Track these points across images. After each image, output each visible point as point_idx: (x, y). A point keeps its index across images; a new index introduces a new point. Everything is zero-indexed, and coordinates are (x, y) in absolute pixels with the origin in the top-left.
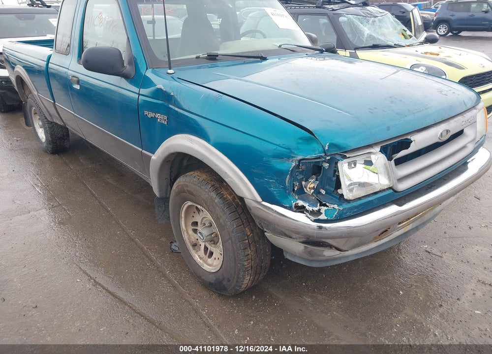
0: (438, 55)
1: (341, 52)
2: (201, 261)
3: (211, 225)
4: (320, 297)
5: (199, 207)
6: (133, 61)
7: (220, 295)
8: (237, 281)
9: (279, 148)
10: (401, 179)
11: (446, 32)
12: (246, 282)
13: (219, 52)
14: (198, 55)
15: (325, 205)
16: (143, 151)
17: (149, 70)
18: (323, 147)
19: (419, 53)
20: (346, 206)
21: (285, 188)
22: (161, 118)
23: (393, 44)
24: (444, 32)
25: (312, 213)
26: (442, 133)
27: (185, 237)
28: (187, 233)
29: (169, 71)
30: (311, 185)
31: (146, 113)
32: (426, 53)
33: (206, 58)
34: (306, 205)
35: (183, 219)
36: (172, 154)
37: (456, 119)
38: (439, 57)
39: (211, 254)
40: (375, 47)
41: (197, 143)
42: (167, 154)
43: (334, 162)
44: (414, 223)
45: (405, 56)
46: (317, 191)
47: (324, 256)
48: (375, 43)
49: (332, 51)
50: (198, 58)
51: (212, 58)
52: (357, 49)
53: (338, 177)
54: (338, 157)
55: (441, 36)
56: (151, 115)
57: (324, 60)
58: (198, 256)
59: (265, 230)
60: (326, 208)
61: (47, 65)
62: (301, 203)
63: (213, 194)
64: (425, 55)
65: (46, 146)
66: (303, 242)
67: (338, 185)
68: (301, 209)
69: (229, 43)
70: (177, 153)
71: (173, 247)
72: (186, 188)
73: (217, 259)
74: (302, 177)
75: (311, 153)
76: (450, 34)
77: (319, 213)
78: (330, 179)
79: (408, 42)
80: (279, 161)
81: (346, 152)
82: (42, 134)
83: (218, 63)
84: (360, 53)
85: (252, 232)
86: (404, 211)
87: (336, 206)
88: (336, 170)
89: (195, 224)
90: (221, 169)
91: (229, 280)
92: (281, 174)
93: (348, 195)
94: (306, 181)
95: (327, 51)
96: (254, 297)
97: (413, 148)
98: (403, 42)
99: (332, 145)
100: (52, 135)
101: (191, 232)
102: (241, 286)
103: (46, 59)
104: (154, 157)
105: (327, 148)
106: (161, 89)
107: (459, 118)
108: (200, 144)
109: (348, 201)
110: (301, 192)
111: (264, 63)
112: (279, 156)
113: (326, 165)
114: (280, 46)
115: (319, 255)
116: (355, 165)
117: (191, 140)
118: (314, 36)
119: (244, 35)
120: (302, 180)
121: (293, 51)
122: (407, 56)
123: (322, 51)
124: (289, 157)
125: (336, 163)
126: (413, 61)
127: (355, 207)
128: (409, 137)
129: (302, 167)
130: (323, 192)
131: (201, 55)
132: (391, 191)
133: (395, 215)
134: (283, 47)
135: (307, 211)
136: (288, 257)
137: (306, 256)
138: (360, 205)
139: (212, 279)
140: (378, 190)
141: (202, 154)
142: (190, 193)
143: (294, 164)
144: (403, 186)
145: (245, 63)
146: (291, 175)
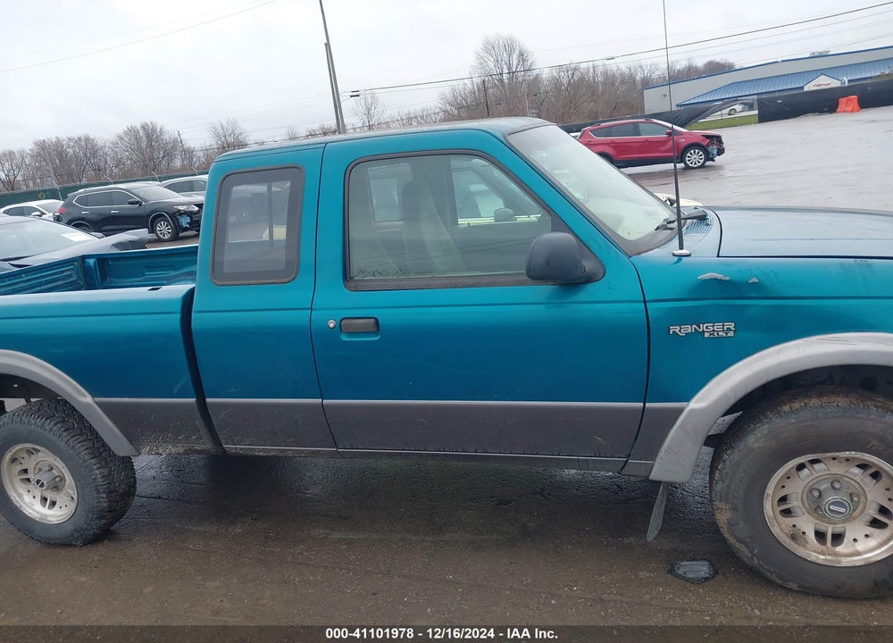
2: (827, 557)
16: (651, 405)
27: (776, 530)
28: (777, 521)
29: (681, 252)
31: (674, 328)
35: (769, 498)
39: (838, 537)
42: (759, 383)
56: (685, 330)
58: (815, 555)
61: (185, 318)
73: (861, 538)
101: (779, 519)
103: (174, 307)
104: (694, 405)
106: (715, 279)
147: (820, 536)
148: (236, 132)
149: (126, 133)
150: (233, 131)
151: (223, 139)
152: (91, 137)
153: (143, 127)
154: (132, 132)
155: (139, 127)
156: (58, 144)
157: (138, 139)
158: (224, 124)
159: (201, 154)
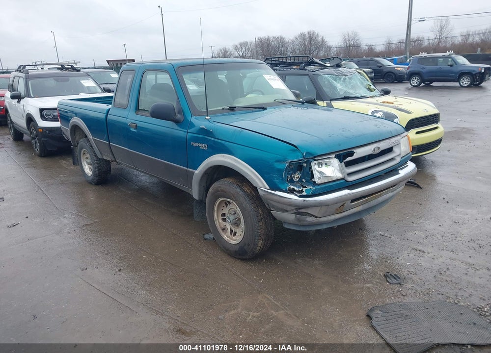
0: (393, 103)
1: (320, 103)
2: (229, 239)
3: (235, 213)
4: (308, 260)
5: (228, 200)
6: (181, 111)
7: (242, 260)
8: (254, 244)
9: (278, 156)
10: (350, 174)
11: (418, 83)
12: (259, 245)
13: (236, 105)
14: (223, 107)
15: (305, 187)
16: (188, 169)
17: (193, 117)
18: (303, 154)
19: (379, 102)
20: (317, 187)
21: (283, 179)
22: (203, 146)
23: (359, 96)
24: (417, 83)
25: (298, 192)
26: (374, 149)
27: (217, 224)
28: (219, 221)
29: (207, 117)
30: (297, 176)
31: (192, 143)
32: (384, 102)
33: (228, 109)
34: (295, 188)
35: (216, 212)
36: (211, 167)
37: (384, 141)
38: (393, 105)
39: (235, 233)
40: (346, 98)
41: (228, 158)
42: (207, 167)
43: (309, 163)
44: (364, 206)
45: (368, 104)
46: (300, 180)
47: (307, 221)
48: (346, 96)
49: (312, 102)
50: (223, 109)
51: (232, 109)
52: (331, 100)
53: (312, 171)
54: (311, 160)
55: (414, 86)
56: (195, 144)
57: (308, 109)
58: (226, 237)
59: (271, 209)
60: (306, 189)
61: (107, 116)
62: (292, 187)
63: (238, 190)
64: (383, 104)
65: (92, 179)
66: (294, 213)
67: (313, 177)
68: (292, 191)
69: (241, 99)
70: (214, 166)
71: (205, 237)
72: (219, 189)
73: (239, 235)
74: (292, 172)
75: (296, 157)
76: (423, 84)
77: (302, 191)
78: (308, 173)
79: (372, 94)
80: (279, 163)
81: (315, 157)
82: (88, 170)
83: (236, 112)
84: (334, 103)
85: (263, 211)
86: (352, 193)
87: (311, 187)
88: (311, 168)
89: (224, 215)
90: (244, 172)
91: (249, 245)
92: (280, 171)
93: (318, 181)
94: (295, 173)
95: (306, 102)
96: (264, 260)
97: (355, 157)
98: (368, 94)
99: (307, 153)
100: (99, 169)
101: (221, 221)
102: (256, 248)
103: (105, 112)
104: (196, 172)
105: (304, 155)
106: (203, 128)
107: (387, 141)
108: (231, 158)
109: (319, 185)
110: (292, 181)
111: (265, 111)
112: (279, 161)
113: (305, 165)
114: (275, 100)
115: (304, 221)
116: (322, 166)
117: (224, 157)
118: (297, 92)
119: (248, 94)
120: (292, 174)
121: (283, 103)
122: (369, 105)
123: (303, 103)
124: (284, 161)
125: (310, 164)
126: (373, 108)
127: (323, 188)
128: (353, 150)
129: (292, 166)
130: (304, 180)
131: (225, 107)
132: (344, 181)
133: (347, 195)
134: (277, 100)
135: (296, 191)
136: (286, 226)
137: (297, 223)
138: (325, 187)
139: (237, 249)
140: (335, 179)
141: (232, 164)
142: (223, 191)
143: (287, 165)
144: (351, 179)
145: (253, 112)
146: (286, 171)
147: (231, 231)
148: (356, 38)
149: (299, 36)
150: (354, 38)
151: (348, 42)
152: (283, 37)
153: (309, 33)
154: (302, 36)
155: (306, 33)
156: (268, 39)
157: (304, 39)
158: (350, 34)
159: (335, 49)
